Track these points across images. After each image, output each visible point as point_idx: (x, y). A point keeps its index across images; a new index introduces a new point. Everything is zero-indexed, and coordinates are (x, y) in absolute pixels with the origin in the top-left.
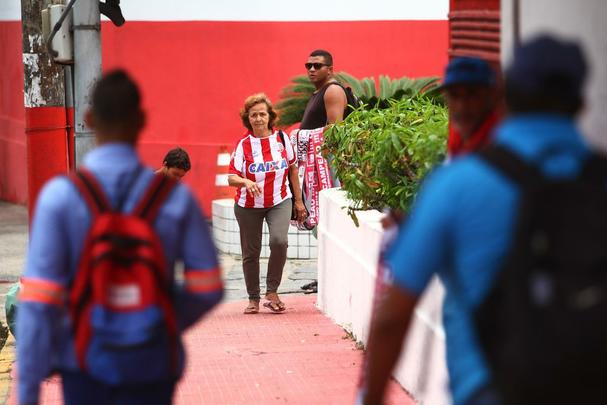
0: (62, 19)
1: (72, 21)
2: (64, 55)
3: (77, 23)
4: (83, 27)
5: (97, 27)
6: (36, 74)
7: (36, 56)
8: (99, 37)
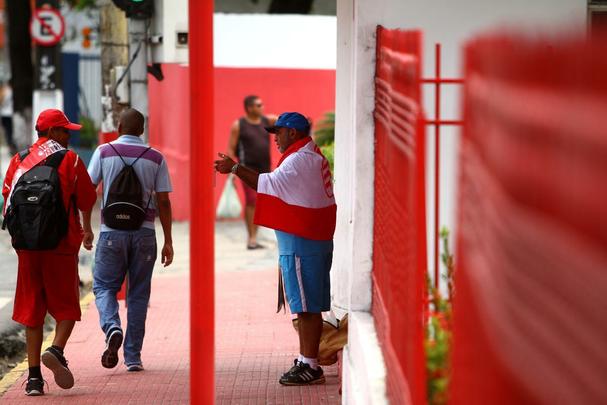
0: (123, 76)
1: (129, 77)
2: (124, 99)
3: (133, 78)
4: (136, 81)
5: (146, 82)
6: (110, 111)
7: (110, 99)
8: (147, 89)
